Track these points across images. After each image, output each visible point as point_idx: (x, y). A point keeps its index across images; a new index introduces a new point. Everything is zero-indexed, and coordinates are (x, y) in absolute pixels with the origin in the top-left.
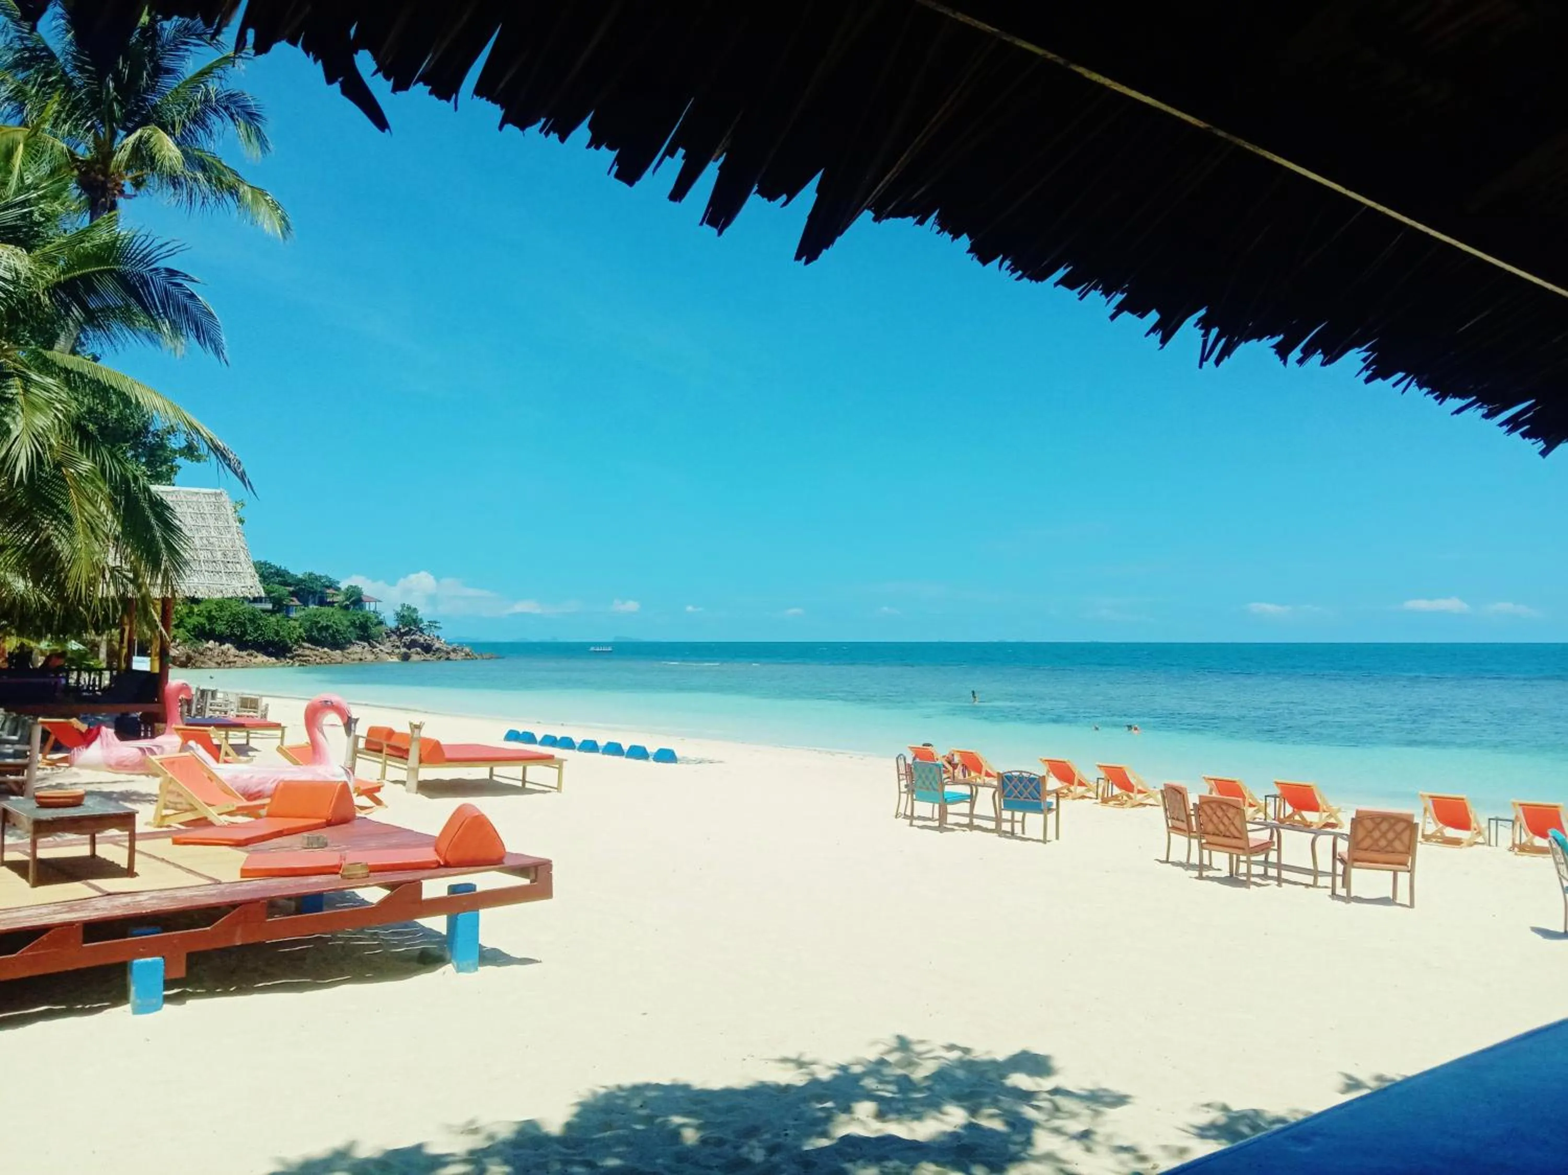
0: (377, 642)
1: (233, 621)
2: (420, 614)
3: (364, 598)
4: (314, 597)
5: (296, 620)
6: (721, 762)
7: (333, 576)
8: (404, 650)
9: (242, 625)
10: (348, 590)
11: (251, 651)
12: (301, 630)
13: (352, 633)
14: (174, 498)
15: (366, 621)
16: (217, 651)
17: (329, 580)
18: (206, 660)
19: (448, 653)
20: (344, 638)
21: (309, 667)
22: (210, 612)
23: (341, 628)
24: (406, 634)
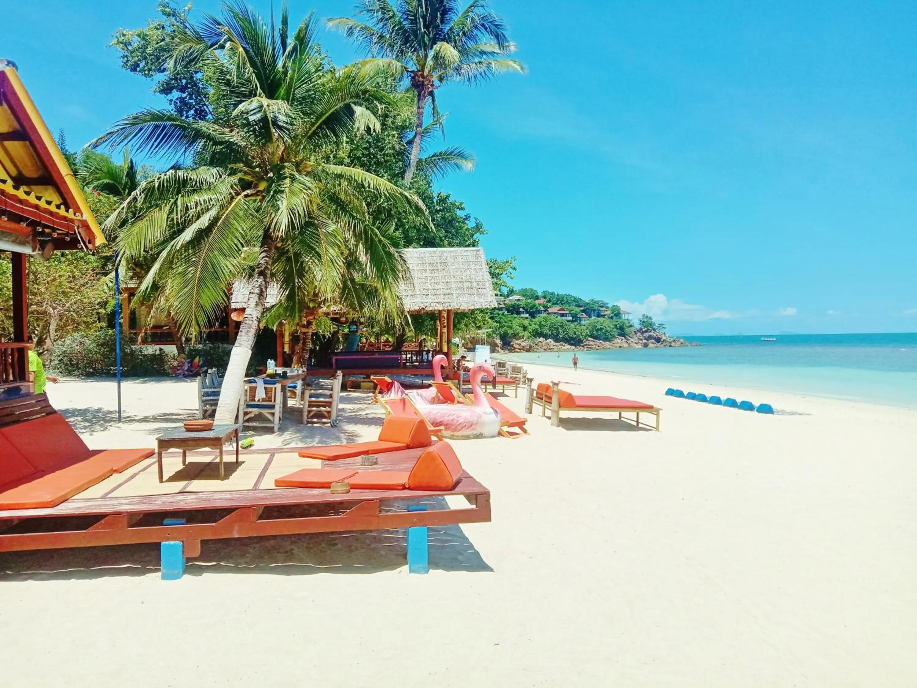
0: (630, 337)
1: (552, 327)
2: (654, 320)
3: (621, 312)
4: (594, 312)
5: (584, 325)
6: (809, 414)
7: (605, 300)
8: (644, 341)
9: (557, 329)
10: (612, 307)
11: (562, 343)
12: (588, 331)
13: (616, 332)
14: (454, 254)
15: (623, 325)
16: (544, 343)
17: (603, 303)
18: (539, 348)
19: (671, 342)
20: (611, 335)
21: (592, 351)
22: (540, 322)
23: (608, 329)
24: (646, 332)
